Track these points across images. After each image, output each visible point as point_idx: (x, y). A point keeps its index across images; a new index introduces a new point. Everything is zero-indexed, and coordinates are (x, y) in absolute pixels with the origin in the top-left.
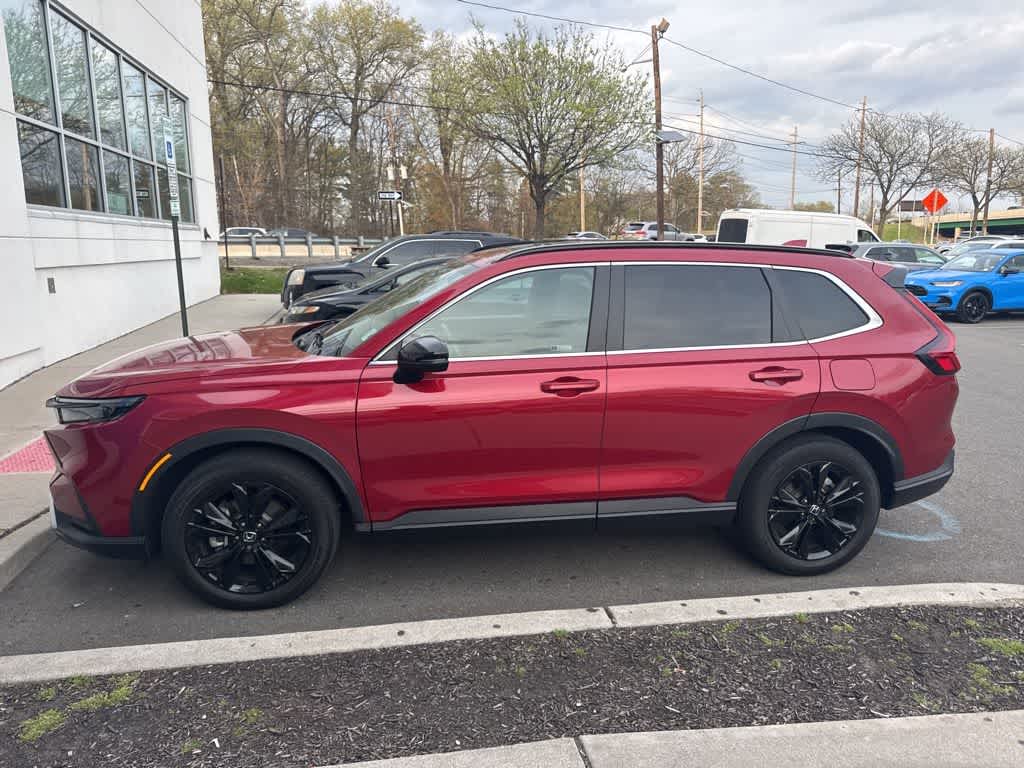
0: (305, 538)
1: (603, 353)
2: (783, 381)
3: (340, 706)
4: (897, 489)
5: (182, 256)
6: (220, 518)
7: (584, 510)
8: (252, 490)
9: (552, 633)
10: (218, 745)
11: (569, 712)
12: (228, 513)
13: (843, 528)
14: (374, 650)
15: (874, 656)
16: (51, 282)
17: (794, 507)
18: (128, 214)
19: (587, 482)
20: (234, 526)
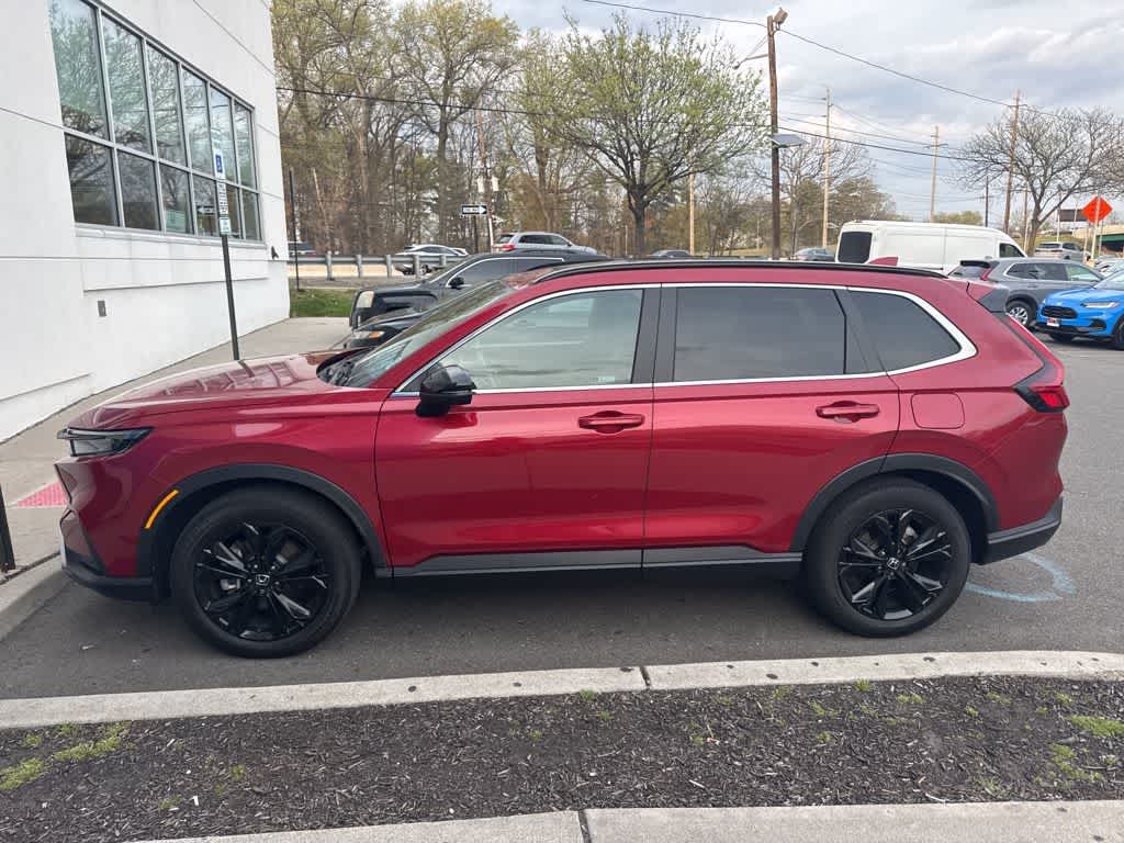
0: (320, 582)
1: (650, 385)
2: (855, 417)
3: (333, 767)
4: (990, 542)
5: (233, 278)
6: (231, 559)
7: (627, 559)
8: (264, 531)
9: (578, 693)
10: (197, 803)
11: (580, 783)
12: (240, 554)
13: (926, 584)
14: (381, 706)
15: (941, 731)
16: (101, 305)
17: (869, 560)
18: (187, 232)
19: (632, 528)
20: (246, 568)
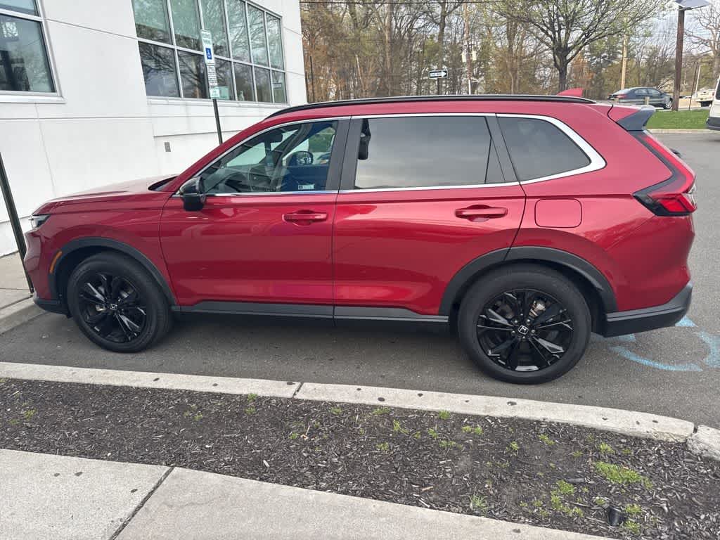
0: (142, 311)
1: (337, 192)
2: (487, 217)
4: (609, 320)
7: (325, 312)
8: (110, 278)
9: (247, 395)
11: (196, 450)
12: (103, 290)
13: (550, 348)
14: (132, 387)
16: (167, 145)
17: (504, 326)
18: (231, 99)
20: (105, 300)
